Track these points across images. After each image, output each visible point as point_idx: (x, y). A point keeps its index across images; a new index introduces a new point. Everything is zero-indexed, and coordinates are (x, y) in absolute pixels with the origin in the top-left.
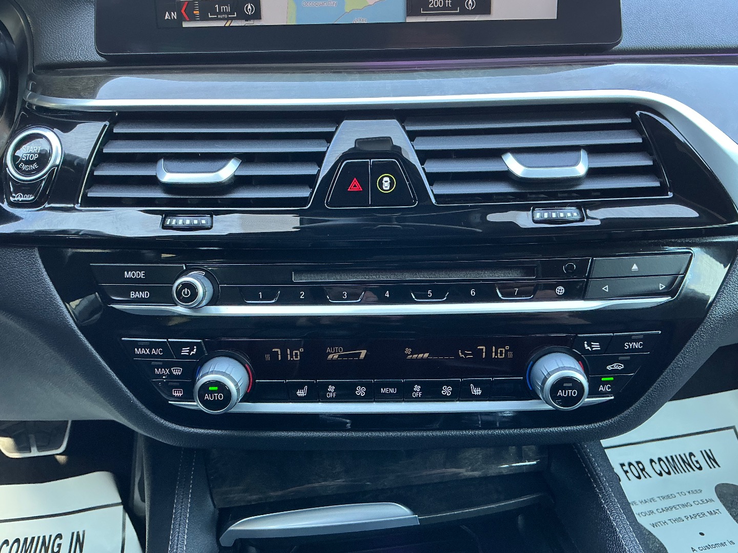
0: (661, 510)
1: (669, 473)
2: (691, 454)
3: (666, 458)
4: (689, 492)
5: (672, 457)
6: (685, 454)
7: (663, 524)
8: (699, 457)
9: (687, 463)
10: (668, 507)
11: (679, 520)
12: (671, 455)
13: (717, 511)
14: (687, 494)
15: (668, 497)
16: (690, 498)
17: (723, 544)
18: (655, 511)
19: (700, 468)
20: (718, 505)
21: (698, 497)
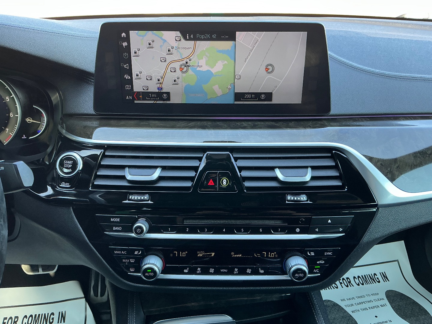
0: (357, 304)
1: (363, 284)
2: (375, 274)
3: (362, 276)
4: (372, 295)
5: (365, 276)
6: (371, 274)
7: (357, 311)
8: (379, 276)
9: (372, 279)
10: (361, 302)
11: (366, 309)
12: (364, 274)
13: (385, 305)
14: (371, 295)
15: (361, 297)
16: (372, 298)
17: (386, 322)
18: (354, 304)
19: (379, 282)
20: (386, 301)
21: (376, 297)
